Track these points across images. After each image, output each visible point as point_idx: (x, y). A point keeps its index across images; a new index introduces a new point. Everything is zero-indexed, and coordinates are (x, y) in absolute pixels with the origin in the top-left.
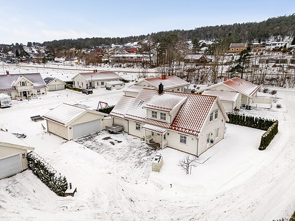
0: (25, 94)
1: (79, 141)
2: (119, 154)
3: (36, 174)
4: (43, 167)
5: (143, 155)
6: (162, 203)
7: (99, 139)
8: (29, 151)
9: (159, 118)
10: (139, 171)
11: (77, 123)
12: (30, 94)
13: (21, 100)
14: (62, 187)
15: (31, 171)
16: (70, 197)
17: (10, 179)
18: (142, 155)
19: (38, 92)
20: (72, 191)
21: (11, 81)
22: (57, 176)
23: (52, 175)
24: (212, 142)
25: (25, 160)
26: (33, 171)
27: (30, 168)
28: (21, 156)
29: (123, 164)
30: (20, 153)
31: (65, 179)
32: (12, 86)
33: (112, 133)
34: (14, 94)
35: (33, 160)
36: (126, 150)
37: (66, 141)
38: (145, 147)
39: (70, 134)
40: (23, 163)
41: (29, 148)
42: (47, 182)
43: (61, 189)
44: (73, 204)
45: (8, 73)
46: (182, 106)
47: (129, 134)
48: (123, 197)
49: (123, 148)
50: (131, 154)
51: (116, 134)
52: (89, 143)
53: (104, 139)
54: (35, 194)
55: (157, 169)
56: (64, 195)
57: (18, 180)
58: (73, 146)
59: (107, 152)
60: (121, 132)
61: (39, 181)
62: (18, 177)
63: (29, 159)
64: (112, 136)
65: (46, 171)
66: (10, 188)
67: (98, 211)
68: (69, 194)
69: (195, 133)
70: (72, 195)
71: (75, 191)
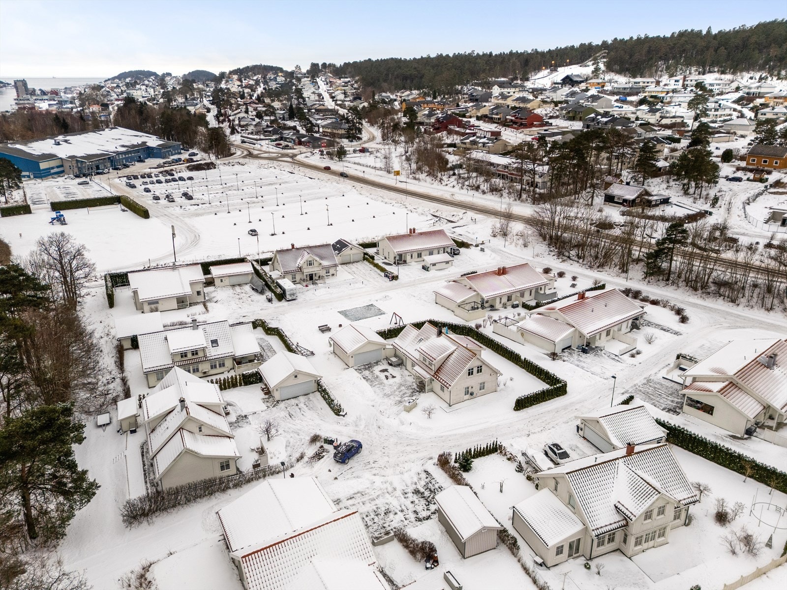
0: (311, 277)
1: (359, 370)
2: (388, 390)
3: (323, 397)
4: (327, 394)
5: (407, 395)
6: (397, 433)
7: (377, 369)
8: (319, 379)
9: (427, 363)
10: (396, 409)
11: (362, 352)
12: (317, 276)
13: (307, 286)
14: (338, 410)
15: (319, 394)
16: (342, 417)
17: (306, 397)
18: (405, 395)
19: (327, 273)
20: (344, 414)
21: (296, 259)
22: (335, 402)
23: (333, 401)
24: (472, 394)
25: (316, 384)
26: (321, 394)
27: (319, 391)
28: (314, 381)
29: (386, 400)
30: (313, 379)
31: (340, 405)
32: (297, 265)
33: (391, 365)
34: (298, 277)
35: (321, 387)
36: (395, 388)
37: (348, 367)
38: (413, 387)
39: (351, 362)
40: (314, 386)
41: (319, 376)
42: (329, 404)
43: (337, 411)
44: (343, 422)
45: (293, 246)
46: (450, 355)
47: (406, 369)
48: (375, 424)
49: (394, 384)
50: (397, 393)
51: (395, 366)
52: (367, 373)
53: (381, 371)
54: (322, 411)
55: (408, 410)
56: (339, 415)
57: (311, 398)
58: (353, 374)
59: (378, 386)
60: (399, 365)
61: (324, 402)
62: (311, 396)
63: (319, 384)
64: (390, 368)
65: (329, 396)
66: (306, 403)
67: (357, 429)
68: (342, 415)
69: (448, 385)
70: (344, 416)
71: (346, 414)
